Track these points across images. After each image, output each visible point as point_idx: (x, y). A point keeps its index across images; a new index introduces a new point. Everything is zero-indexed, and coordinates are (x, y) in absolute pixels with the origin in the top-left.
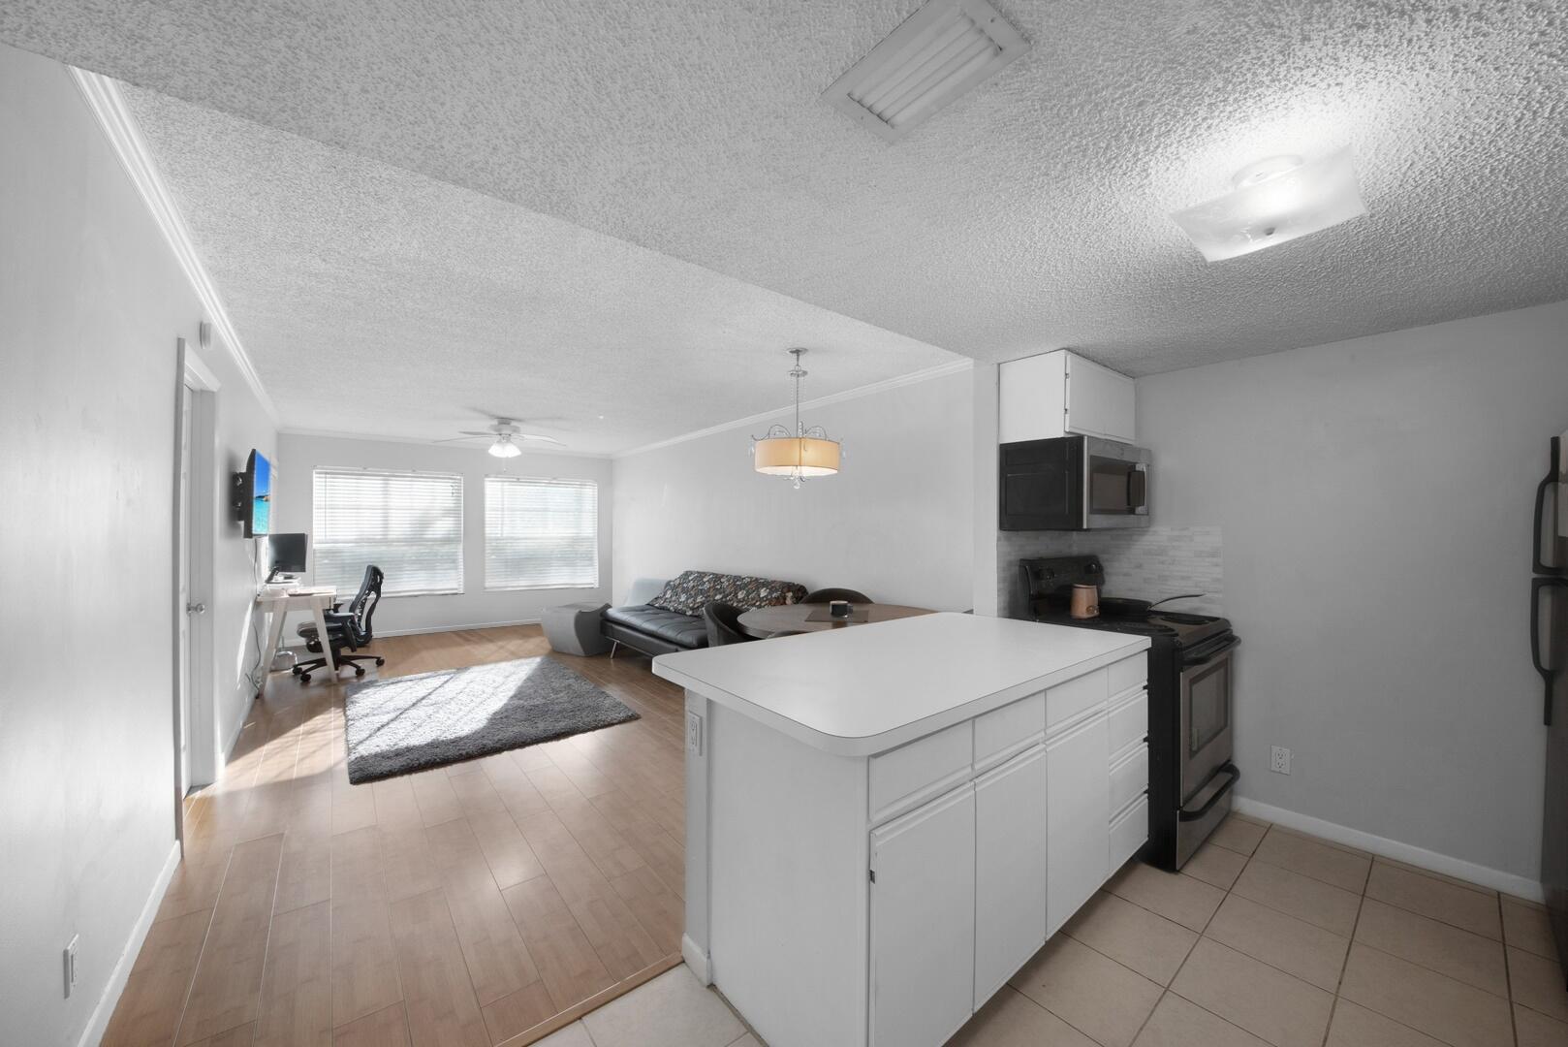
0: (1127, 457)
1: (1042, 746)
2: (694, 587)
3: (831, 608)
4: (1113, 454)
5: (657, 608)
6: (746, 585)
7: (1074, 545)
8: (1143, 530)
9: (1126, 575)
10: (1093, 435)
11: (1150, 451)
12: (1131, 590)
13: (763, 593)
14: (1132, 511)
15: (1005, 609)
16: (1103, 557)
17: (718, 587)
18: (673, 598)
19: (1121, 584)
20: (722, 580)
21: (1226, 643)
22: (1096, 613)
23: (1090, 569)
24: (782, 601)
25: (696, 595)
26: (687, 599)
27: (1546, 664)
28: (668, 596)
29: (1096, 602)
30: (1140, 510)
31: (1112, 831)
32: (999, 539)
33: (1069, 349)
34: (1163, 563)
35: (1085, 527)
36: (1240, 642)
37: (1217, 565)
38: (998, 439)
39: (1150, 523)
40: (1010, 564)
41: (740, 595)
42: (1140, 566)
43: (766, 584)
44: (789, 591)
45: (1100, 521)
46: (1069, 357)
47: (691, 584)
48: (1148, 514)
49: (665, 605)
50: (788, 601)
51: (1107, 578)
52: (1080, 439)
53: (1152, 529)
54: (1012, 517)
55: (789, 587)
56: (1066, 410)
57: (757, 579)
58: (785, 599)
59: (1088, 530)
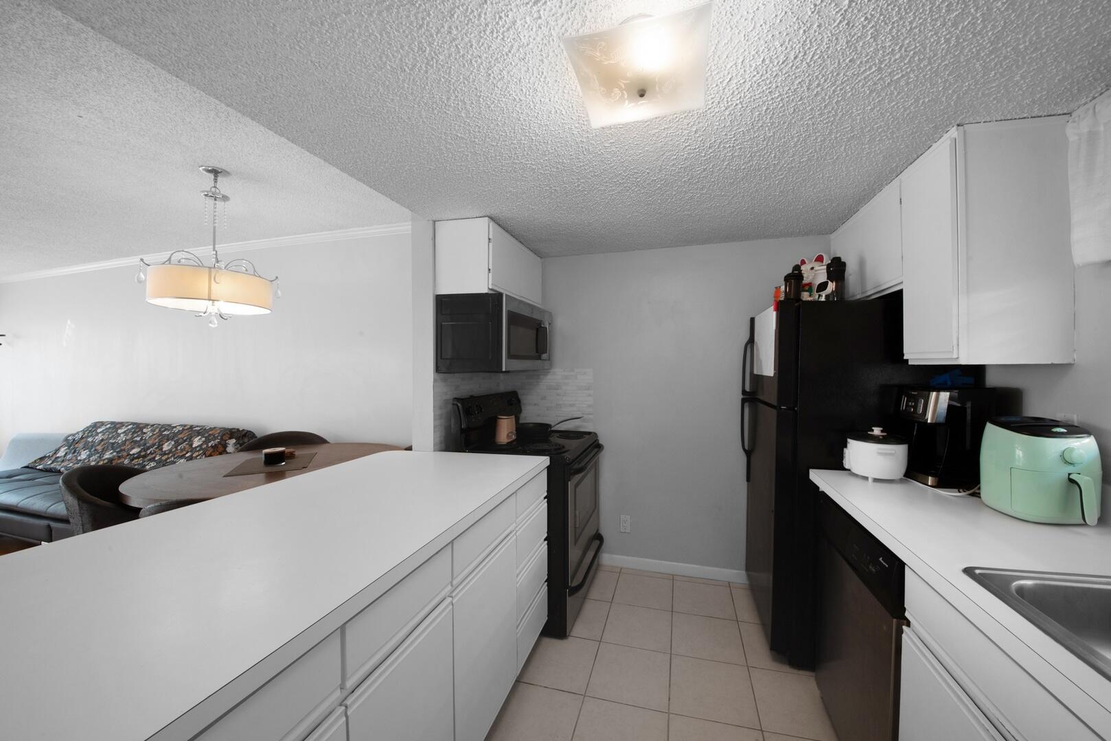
0: (536, 316)
1: (449, 600)
2: (102, 440)
3: (263, 456)
4: (525, 312)
5: (41, 470)
6: (175, 435)
7: (501, 384)
8: (546, 371)
9: (535, 405)
10: (510, 295)
11: (551, 313)
12: (539, 416)
13: (197, 442)
14: (539, 358)
15: (441, 443)
16: (520, 392)
17: (138, 439)
18: (68, 457)
19: (533, 413)
20: (145, 430)
21: (596, 450)
22: (514, 437)
23: (511, 402)
24: (221, 449)
25: (104, 451)
26: (89, 456)
27: (746, 448)
28: (61, 453)
29: (514, 429)
30: (544, 356)
31: (518, 635)
32: (435, 381)
33: (491, 218)
34: (558, 395)
35: (504, 370)
36: (603, 448)
37: (590, 395)
38: (434, 290)
39: (551, 366)
40: (446, 402)
41: (166, 447)
42: (544, 398)
43: (202, 431)
44: (230, 438)
45: (517, 365)
46: (491, 224)
47: (100, 437)
48: (549, 360)
49: (52, 466)
50: (230, 449)
51: (523, 408)
52: (498, 296)
53: (553, 370)
54: (446, 362)
55: (233, 433)
56: (489, 270)
57: (191, 427)
58: (225, 446)
59: (506, 372)
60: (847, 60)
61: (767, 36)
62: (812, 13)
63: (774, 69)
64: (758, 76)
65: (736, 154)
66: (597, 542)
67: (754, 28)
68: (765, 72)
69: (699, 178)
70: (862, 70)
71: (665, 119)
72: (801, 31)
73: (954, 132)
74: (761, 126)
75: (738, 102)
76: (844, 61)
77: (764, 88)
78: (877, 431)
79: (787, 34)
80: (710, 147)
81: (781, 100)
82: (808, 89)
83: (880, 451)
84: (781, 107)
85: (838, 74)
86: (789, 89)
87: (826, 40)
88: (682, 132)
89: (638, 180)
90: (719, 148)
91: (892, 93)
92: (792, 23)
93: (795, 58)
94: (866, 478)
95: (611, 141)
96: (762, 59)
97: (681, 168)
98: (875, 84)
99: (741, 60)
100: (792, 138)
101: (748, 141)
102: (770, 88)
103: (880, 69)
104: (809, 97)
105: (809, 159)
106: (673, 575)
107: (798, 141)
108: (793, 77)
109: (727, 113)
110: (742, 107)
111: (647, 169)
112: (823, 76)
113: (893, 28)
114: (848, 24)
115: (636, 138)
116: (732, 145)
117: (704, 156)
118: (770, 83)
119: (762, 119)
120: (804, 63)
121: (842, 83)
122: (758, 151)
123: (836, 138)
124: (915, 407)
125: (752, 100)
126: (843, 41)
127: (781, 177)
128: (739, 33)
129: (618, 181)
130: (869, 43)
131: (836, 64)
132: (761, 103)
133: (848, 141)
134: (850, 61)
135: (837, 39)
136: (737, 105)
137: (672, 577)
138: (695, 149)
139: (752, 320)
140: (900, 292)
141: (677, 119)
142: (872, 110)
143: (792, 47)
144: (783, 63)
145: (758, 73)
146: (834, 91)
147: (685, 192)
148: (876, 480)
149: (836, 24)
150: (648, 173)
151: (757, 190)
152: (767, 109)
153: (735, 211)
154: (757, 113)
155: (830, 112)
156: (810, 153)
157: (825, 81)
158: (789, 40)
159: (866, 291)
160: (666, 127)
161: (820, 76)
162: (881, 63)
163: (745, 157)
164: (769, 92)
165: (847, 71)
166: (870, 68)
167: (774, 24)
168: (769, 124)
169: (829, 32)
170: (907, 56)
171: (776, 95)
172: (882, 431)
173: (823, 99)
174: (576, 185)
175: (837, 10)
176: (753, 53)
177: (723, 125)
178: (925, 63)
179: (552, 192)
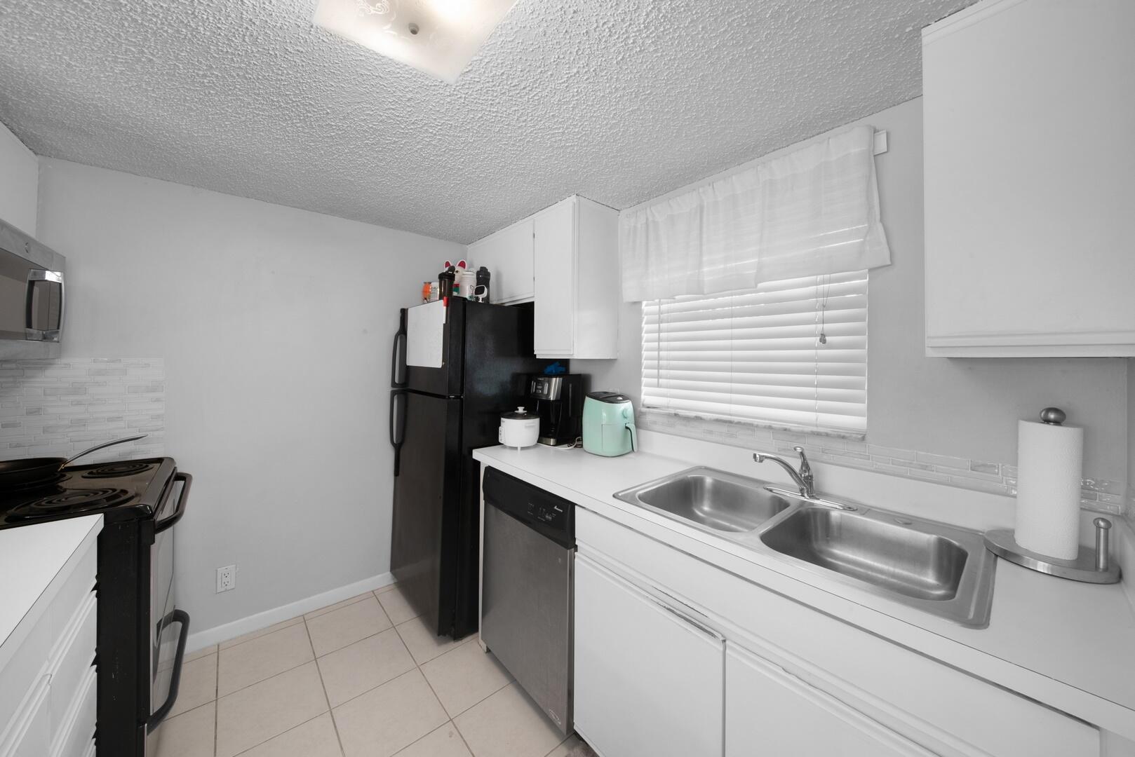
0: (36, 259)
11: (64, 257)
27: (395, 442)
30: (49, 334)
34: (76, 403)
36: (191, 480)
39: (60, 354)
60: (551, 114)
61: (517, 55)
62: (554, 61)
63: (505, 87)
64: (491, 83)
65: (433, 143)
66: (179, 625)
67: (513, 41)
68: (498, 84)
69: (385, 148)
70: (555, 126)
71: (385, 66)
72: (539, 70)
73: (573, 198)
74: (469, 129)
75: (464, 96)
76: (550, 113)
77: (490, 98)
78: (521, 410)
79: (530, 65)
80: (413, 123)
81: (496, 116)
82: (518, 119)
83: (527, 425)
84: (492, 122)
85: (541, 121)
86: (506, 111)
87: (549, 89)
88: (394, 92)
89: (309, 115)
90: (421, 128)
91: (559, 154)
92: (538, 59)
93: (524, 88)
94: (516, 448)
95: (301, 49)
96: (502, 71)
97: (372, 128)
98: (555, 142)
99: (486, 61)
100: (485, 153)
101: (450, 136)
102: (493, 100)
103: (563, 133)
104: (514, 126)
105: (485, 177)
106: (303, 615)
107: (487, 157)
108: (514, 103)
109: (448, 100)
110: (464, 103)
111: (329, 108)
112: (532, 116)
113: (585, 108)
114: (567, 87)
115: (336, 65)
116: (435, 132)
117: (403, 129)
118: (496, 96)
119: (472, 124)
120: (527, 97)
121: (539, 129)
122: (453, 150)
123: (512, 169)
124: (542, 390)
125: (475, 101)
126: (557, 98)
127: (458, 182)
128: (500, 35)
129: (278, 102)
130: (569, 110)
131: (544, 112)
132: (480, 109)
133: (518, 175)
134: (552, 115)
135: (555, 93)
136: (460, 97)
137: (304, 619)
138: (398, 116)
139: (404, 313)
140: (532, 304)
141: (399, 75)
142: (544, 159)
143: (527, 78)
144: (514, 86)
145: (492, 82)
146: (531, 132)
147: (360, 155)
148: (523, 448)
149: (561, 82)
150: (328, 113)
151: (432, 185)
152: (482, 117)
153: (401, 197)
154: (472, 116)
155: (520, 146)
156: (490, 173)
157: (531, 120)
158: (529, 71)
159: (502, 299)
160: (382, 75)
161: (530, 115)
162: (567, 128)
163: (440, 149)
164: (491, 104)
165: (546, 122)
166: (559, 129)
167: (527, 49)
168: (475, 131)
169: (554, 84)
170: (581, 133)
171: (495, 110)
172: (524, 410)
173: (522, 133)
174: (201, 73)
175: (568, 72)
176: (499, 61)
177: (438, 109)
178: (586, 143)
179: (139, 60)
